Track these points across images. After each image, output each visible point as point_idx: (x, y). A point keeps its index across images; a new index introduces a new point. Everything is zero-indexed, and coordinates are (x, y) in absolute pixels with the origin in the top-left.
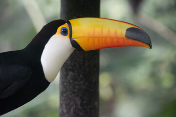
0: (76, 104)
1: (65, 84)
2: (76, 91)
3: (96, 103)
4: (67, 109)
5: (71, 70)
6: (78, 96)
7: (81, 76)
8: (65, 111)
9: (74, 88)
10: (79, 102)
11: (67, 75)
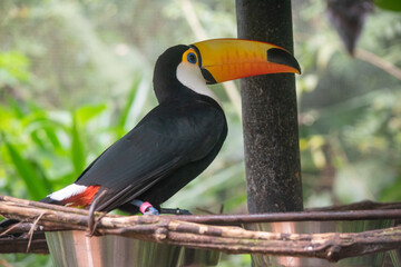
0: (269, 179)
1: (252, 151)
2: (267, 160)
3: (297, 175)
4: (257, 186)
5: (258, 132)
6: (271, 166)
7: (274, 140)
8: (254, 189)
9: (265, 156)
10: (273, 176)
11: (254, 138)
